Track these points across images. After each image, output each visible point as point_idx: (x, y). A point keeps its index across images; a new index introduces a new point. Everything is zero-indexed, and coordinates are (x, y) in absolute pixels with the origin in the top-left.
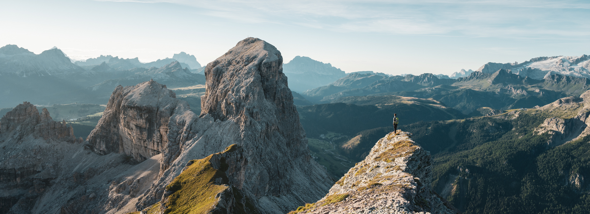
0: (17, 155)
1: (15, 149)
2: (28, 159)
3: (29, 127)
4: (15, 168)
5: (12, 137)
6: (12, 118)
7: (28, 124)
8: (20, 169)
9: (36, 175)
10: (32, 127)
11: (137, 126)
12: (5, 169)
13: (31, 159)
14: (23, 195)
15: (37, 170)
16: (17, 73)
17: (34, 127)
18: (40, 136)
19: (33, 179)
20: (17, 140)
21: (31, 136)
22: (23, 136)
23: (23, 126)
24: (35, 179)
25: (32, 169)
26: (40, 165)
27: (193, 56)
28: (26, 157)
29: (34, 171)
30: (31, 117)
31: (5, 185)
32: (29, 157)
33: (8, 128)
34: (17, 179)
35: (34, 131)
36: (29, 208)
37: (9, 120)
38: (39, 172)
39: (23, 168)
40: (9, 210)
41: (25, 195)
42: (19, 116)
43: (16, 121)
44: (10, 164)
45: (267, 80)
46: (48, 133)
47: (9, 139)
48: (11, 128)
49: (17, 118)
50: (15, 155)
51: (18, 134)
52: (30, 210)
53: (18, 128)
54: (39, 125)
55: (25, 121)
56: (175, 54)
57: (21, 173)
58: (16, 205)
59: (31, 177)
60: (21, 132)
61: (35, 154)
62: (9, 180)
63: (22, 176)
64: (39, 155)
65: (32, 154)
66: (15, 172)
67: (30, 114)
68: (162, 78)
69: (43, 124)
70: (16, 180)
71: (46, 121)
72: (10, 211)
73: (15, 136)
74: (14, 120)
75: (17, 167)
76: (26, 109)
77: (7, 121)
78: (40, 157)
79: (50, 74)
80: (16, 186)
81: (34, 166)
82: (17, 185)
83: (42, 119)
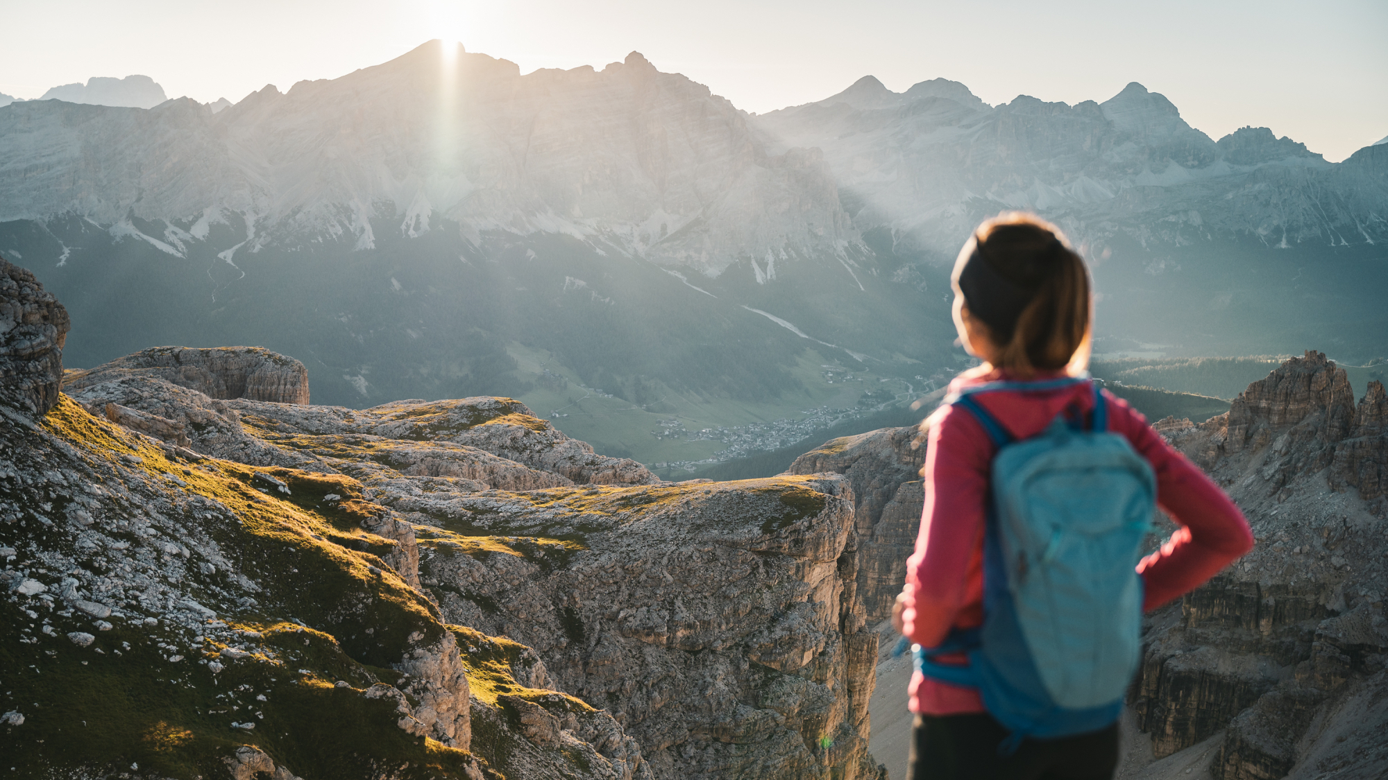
0: (1271, 540)
1: (1264, 516)
2: (1302, 559)
3: (1313, 444)
4: (1261, 583)
5: (1259, 472)
6: (1263, 404)
7: (1312, 434)
8: (1276, 589)
9: (1324, 623)
10: (1327, 445)
12: (1231, 581)
13: (1311, 561)
14: (1275, 683)
15: (1329, 607)
16: (1262, 231)
17: (1333, 449)
18: (1349, 484)
19: (1311, 633)
20: (1272, 485)
21: (1319, 477)
22: (1294, 473)
23: (1297, 437)
24: (1320, 636)
25: (1310, 598)
26: (1339, 589)
28: (1297, 549)
29: (1317, 605)
30: (1324, 408)
31: (1225, 634)
32: (1308, 555)
33: (1248, 438)
34: (1263, 622)
35: (1330, 462)
36: (1291, 735)
37: (1256, 410)
38: (1334, 613)
39: (1286, 587)
40: (1227, 722)
41: (1281, 684)
42: (1287, 401)
43: (1275, 419)
44: (1248, 566)
46: (1379, 475)
47: (1249, 478)
48: (1257, 438)
49: (1278, 407)
50: (1264, 535)
51: (1277, 464)
52: (1292, 741)
53: (1279, 444)
54: (1349, 441)
55: (1304, 423)
57: (1277, 603)
58: (1250, 710)
59: (1307, 626)
60: (1286, 459)
61: (1326, 545)
62: (1238, 621)
63: (1278, 617)
64: (1339, 552)
65: (1318, 543)
66: (1260, 597)
67: (1320, 398)
69: (1364, 439)
70: (1257, 626)
71: (1376, 429)
72: (1232, 726)
73: (1269, 471)
74: (1269, 411)
75: (1267, 581)
76: (1310, 377)
77: (1249, 414)
78: (1342, 561)
79: (1370, 241)
80: (1256, 647)
81: (1320, 588)
82: (1258, 641)
83: (1364, 422)
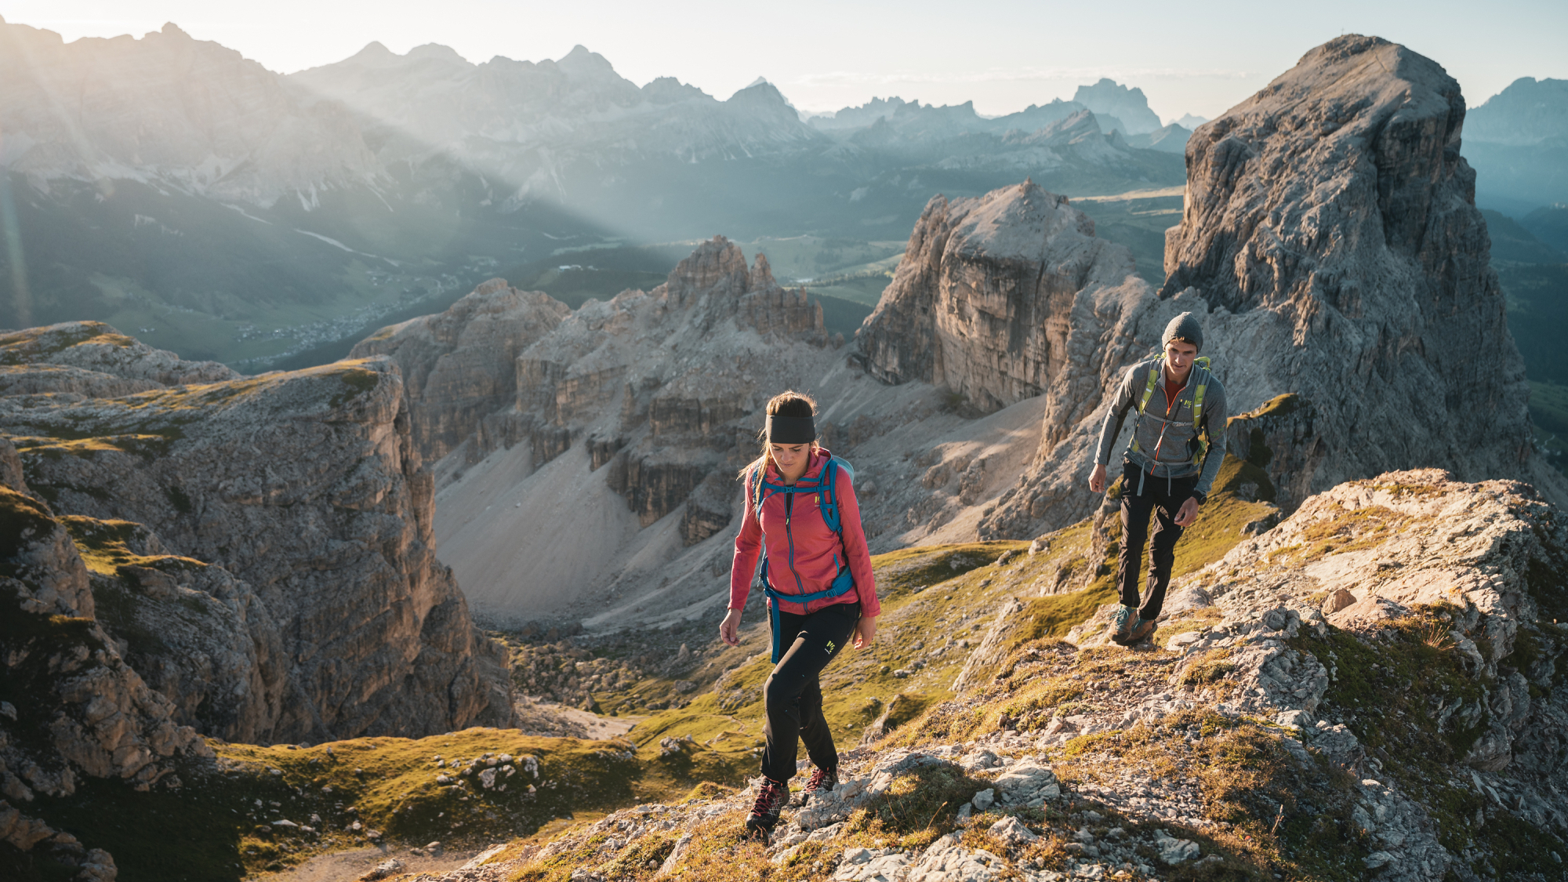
0: (703, 368)
1: (697, 353)
2: (724, 379)
3: (724, 300)
4: (700, 399)
5: (691, 322)
6: (689, 275)
7: (723, 293)
8: (710, 401)
9: (742, 420)
10: (733, 300)
11: (982, 313)
12: (680, 400)
13: (731, 380)
14: (715, 465)
15: (745, 409)
16: (679, 152)
17: (737, 302)
18: (750, 325)
19: (735, 428)
20: (700, 330)
21: (730, 323)
22: (714, 321)
23: (713, 296)
24: (740, 430)
25: (732, 405)
26: (749, 396)
27: (1137, 92)
28: (721, 373)
29: (737, 409)
30: (729, 274)
31: (680, 436)
32: (728, 376)
33: (681, 299)
34: (704, 425)
35: (736, 311)
36: (728, 498)
37: (685, 279)
38: (748, 413)
39: (716, 400)
40: (687, 495)
41: (719, 465)
42: (705, 272)
43: (698, 284)
44: (690, 388)
45: (1400, 183)
46: (768, 317)
47: (684, 328)
48: (688, 299)
49: (699, 276)
50: (698, 366)
51: (702, 316)
52: (730, 502)
53: (703, 301)
54: (747, 296)
55: (717, 285)
56: (1081, 88)
57: (711, 411)
58: (701, 486)
59: (731, 424)
60: (708, 312)
61: (739, 368)
62: (687, 427)
63: (713, 420)
64: (747, 371)
65: (734, 367)
66: (700, 408)
67: (726, 268)
68: (1038, 163)
69: (756, 293)
70: (700, 428)
71: (763, 286)
72: (690, 497)
73: (698, 321)
74: (694, 280)
75: (703, 397)
76: (718, 253)
77: (680, 282)
78: (750, 378)
79: (750, 156)
80: (700, 443)
81: (737, 397)
82: (702, 438)
83: (756, 281)
